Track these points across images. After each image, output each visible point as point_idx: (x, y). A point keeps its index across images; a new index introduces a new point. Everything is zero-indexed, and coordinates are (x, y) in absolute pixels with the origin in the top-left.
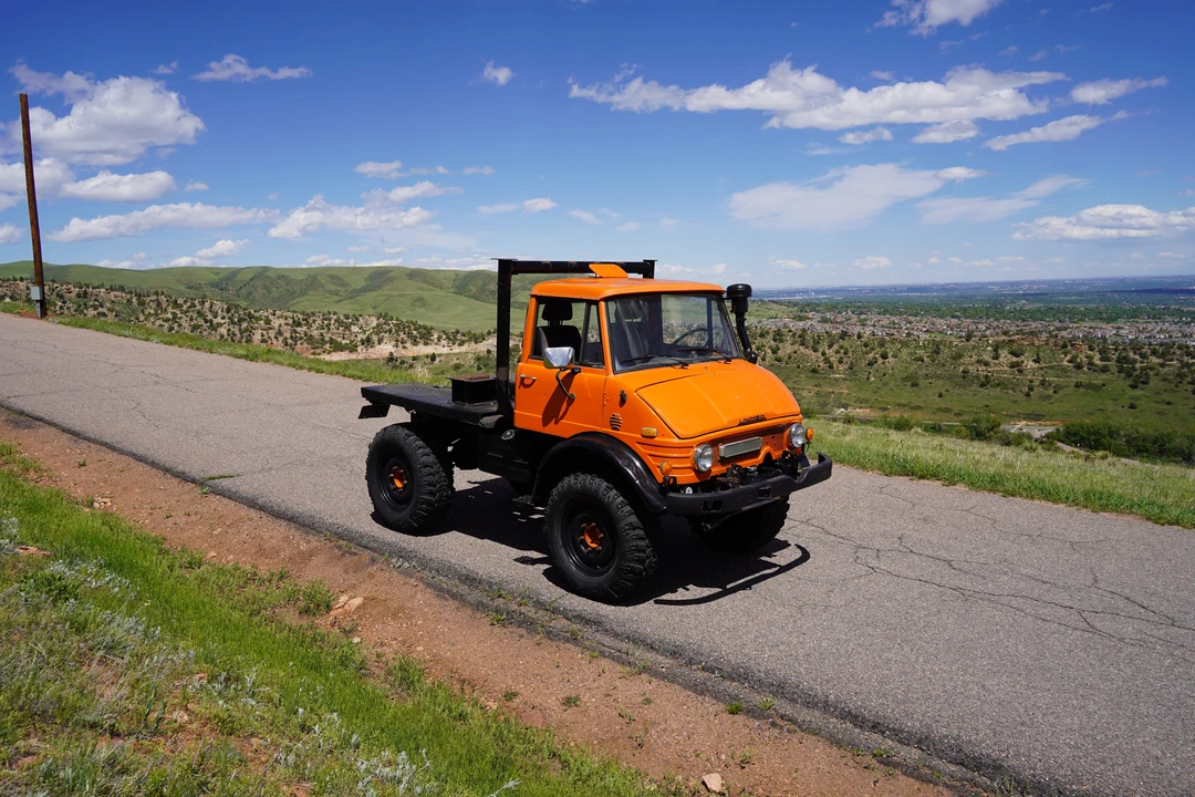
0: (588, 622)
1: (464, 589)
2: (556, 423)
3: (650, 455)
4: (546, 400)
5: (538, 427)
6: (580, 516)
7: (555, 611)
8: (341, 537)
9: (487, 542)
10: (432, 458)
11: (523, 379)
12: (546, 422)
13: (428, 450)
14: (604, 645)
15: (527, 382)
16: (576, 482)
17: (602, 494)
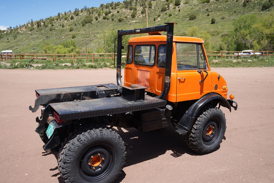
6: (206, 127)
16: (206, 116)
17: (216, 112)
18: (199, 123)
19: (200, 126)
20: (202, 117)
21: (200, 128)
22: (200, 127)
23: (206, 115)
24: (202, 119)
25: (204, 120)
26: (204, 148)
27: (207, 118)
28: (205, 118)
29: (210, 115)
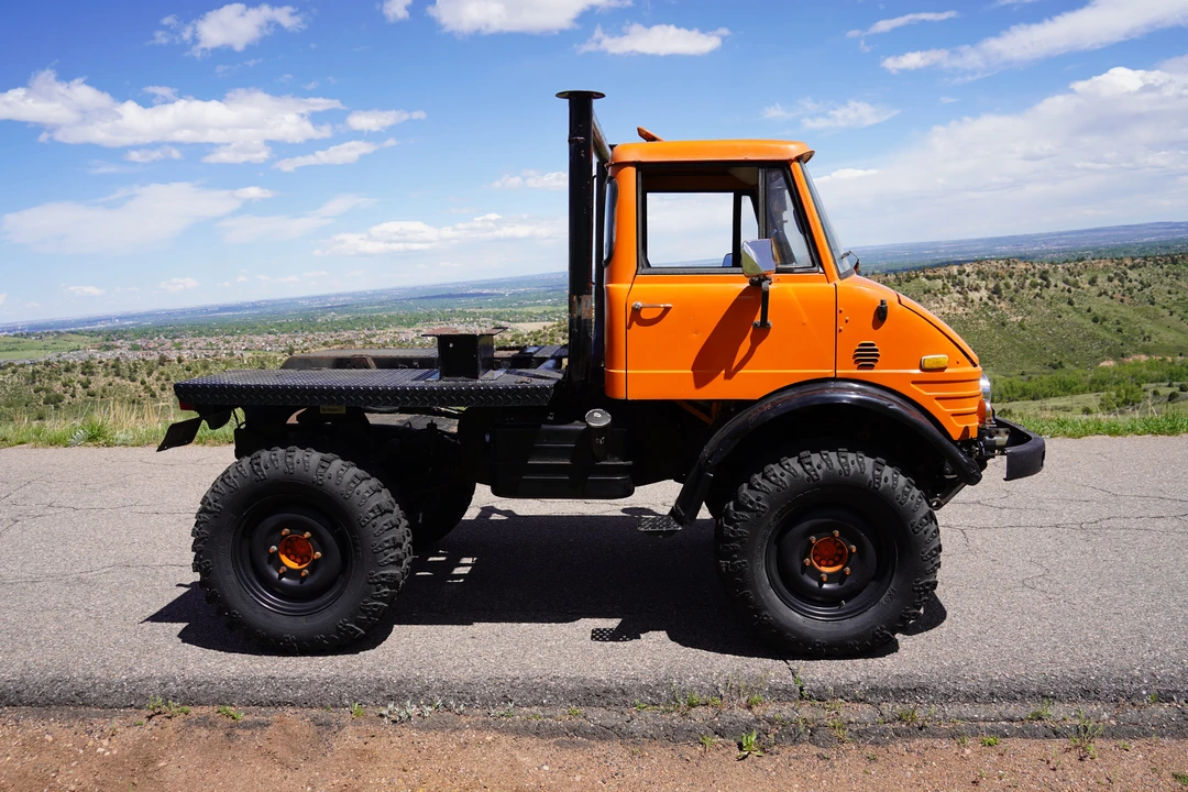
0: (899, 694)
1: (598, 715)
2: (729, 376)
3: (937, 399)
4: (698, 341)
5: (687, 391)
6: (806, 525)
7: (820, 696)
8: (191, 701)
9: (480, 628)
10: (385, 497)
11: (636, 311)
12: (701, 379)
13: (374, 482)
14: (975, 720)
15: (645, 315)
16: (808, 467)
17: (871, 477)
18: (765, 483)
19: (761, 495)
20: (787, 467)
21: (759, 505)
22: (758, 499)
23: (810, 464)
24: (782, 475)
25: (789, 478)
26: (766, 609)
27: (806, 476)
28: (795, 475)
29: (825, 473)
